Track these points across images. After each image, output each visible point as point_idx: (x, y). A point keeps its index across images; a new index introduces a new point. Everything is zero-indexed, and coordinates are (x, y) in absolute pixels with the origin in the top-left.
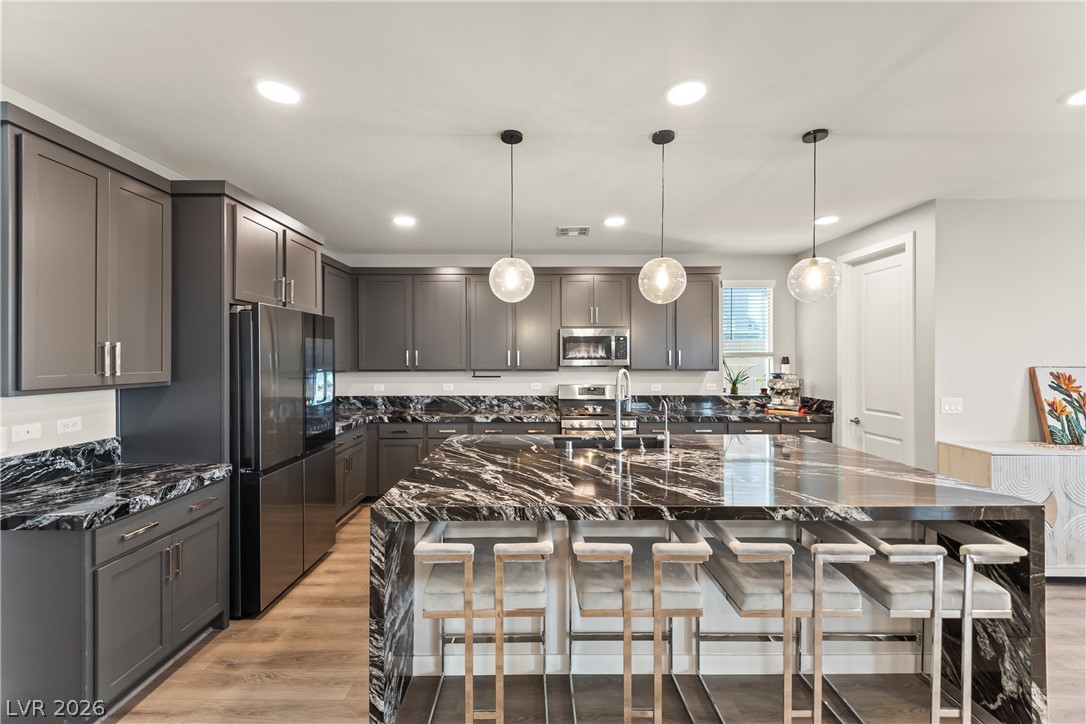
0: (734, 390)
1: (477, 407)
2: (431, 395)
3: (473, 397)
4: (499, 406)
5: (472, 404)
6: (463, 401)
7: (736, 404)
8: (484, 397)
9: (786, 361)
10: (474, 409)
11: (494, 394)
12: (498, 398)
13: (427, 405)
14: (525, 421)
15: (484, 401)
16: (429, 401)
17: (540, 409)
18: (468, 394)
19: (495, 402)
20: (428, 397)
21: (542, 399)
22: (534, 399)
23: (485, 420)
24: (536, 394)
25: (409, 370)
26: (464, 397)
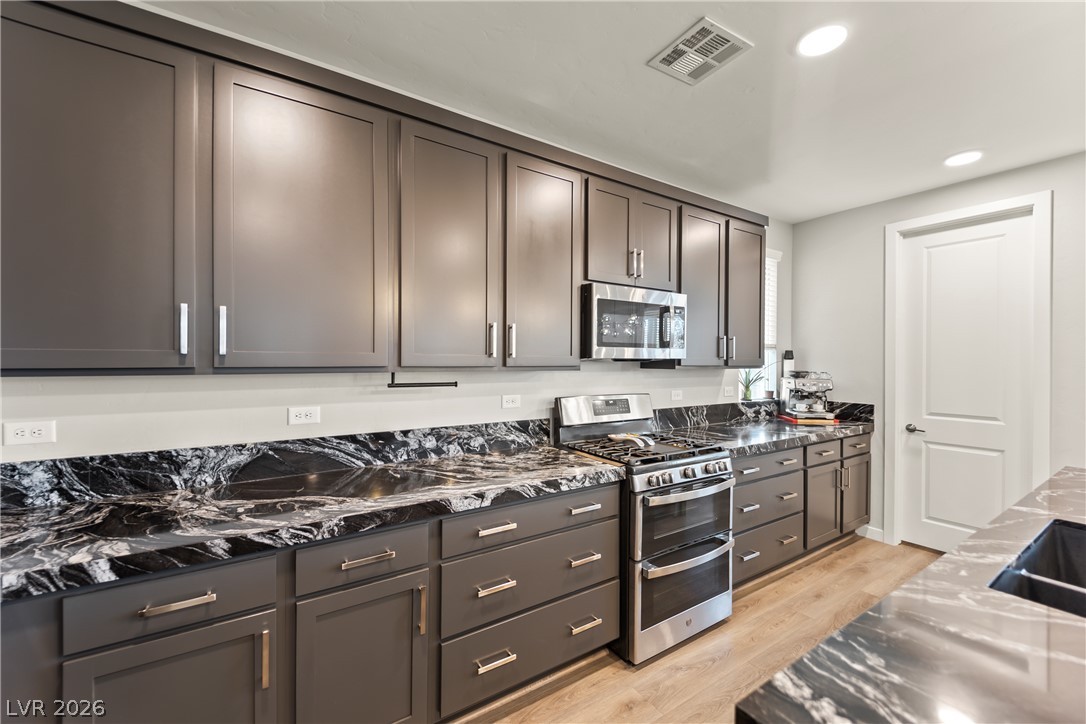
0: (747, 395)
1: (387, 460)
2: (250, 441)
3: (376, 437)
4: (438, 451)
5: (375, 454)
6: (351, 447)
7: (750, 413)
8: (405, 433)
9: (788, 355)
10: (379, 464)
11: (427, 424)
12: (435, 433)
13: (239, 472)
14: (564, 488)
15: (405, 444)
16: (243, 458)
17: (522, 448)
18: (362, 429)
19: (430, 443)
20: (240, 448)
21: (523, 426)
22: (509, 428)
23: (477, 504)
24: (513, 418)
25: (182, 369)
26: (353, 439)
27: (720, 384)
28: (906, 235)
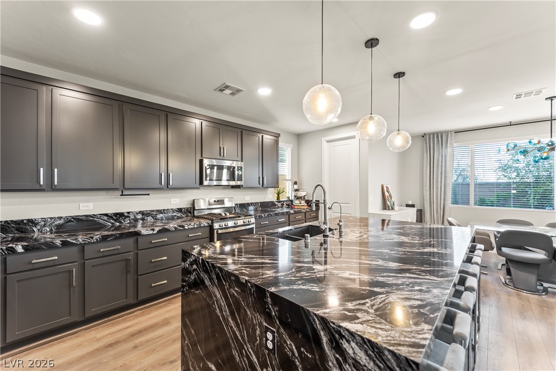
0: (278, 198)
1: (120, 222)
2: (64, 215)
3: (116, 214)
4: (143, 219)
5: (116, 220)
6: (106, 218)
7: (279, 205)
8: (129, 213)
9: (295, 183)
10: (118, 224)
11: (138, 210)
12: (142, 213)
13: (59, 227)
14: (186, 228)
15: (129, 217)
16: (62, 221)
17: (179, 218)
18: (110, 211)
19: (139, 216)
20: (60, 218)
21: (180, 210)
22: (174, 211)
23: (152, 232)
24: (175, 207)
25: (41, 190)
26: (106, 215)
27: (267, 194)
28: (328, 141)
